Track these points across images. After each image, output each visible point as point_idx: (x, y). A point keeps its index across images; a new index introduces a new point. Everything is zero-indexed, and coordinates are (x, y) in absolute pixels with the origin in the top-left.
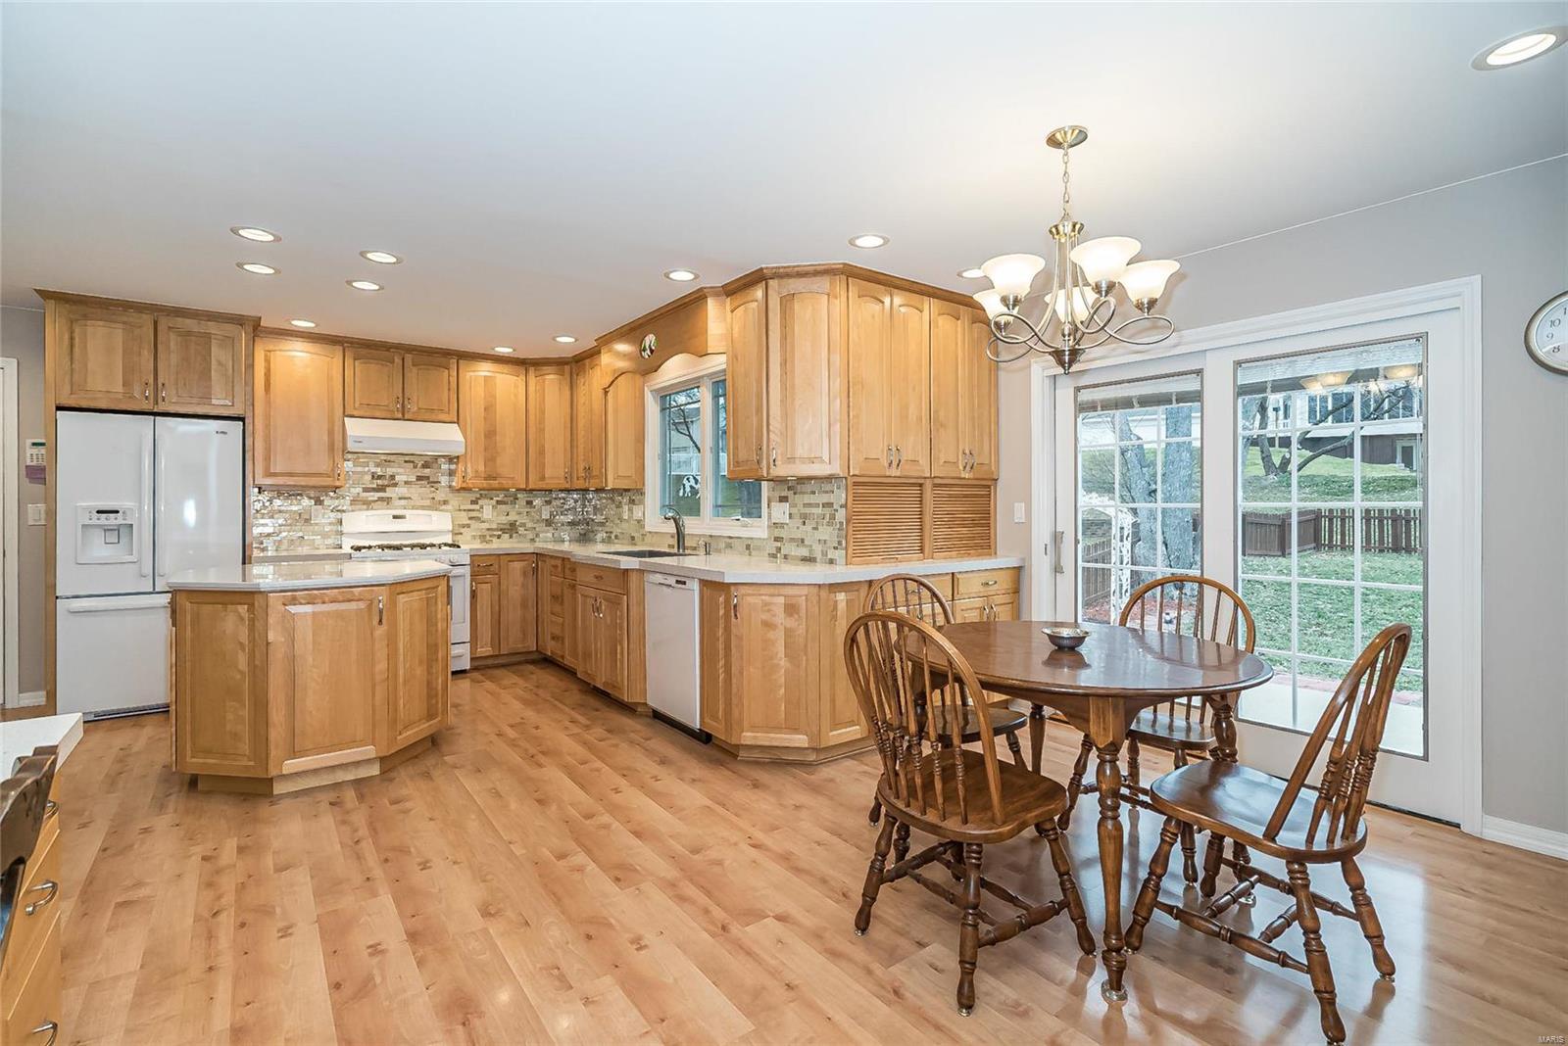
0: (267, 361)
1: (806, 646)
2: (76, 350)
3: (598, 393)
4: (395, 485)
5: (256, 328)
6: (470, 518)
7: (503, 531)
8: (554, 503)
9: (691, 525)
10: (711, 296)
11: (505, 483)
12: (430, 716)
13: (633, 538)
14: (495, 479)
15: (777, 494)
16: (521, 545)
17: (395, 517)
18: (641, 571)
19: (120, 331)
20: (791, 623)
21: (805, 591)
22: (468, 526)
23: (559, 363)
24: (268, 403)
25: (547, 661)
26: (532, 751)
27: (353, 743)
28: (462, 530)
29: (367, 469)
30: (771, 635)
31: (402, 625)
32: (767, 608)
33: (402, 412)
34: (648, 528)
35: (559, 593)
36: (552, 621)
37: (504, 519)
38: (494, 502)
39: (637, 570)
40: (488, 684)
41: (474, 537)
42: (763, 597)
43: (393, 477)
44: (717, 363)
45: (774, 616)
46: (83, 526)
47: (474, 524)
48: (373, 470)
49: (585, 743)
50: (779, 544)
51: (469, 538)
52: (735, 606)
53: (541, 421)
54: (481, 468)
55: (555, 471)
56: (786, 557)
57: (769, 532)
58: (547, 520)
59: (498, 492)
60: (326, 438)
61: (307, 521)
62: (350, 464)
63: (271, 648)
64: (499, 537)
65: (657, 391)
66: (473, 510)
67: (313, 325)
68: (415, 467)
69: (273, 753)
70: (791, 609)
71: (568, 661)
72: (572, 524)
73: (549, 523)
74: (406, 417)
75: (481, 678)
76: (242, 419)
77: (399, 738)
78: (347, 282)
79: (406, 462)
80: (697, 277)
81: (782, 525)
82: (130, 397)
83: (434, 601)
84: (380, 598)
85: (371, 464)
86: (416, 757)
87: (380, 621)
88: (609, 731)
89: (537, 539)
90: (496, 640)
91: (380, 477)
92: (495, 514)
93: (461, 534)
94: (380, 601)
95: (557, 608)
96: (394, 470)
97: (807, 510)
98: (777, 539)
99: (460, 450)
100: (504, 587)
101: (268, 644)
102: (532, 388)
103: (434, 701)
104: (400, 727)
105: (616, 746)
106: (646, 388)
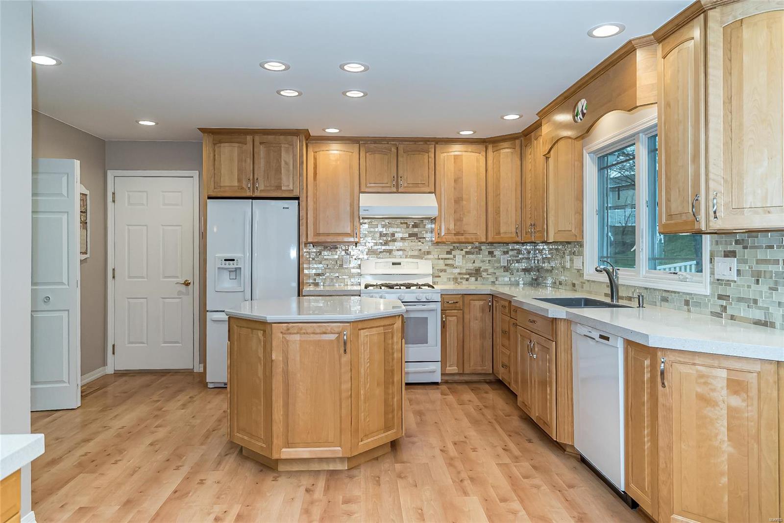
0: (315, 159)
1: (759, 430)
2: (216, 163)
3: (541, 159)
4: (394, 241)
5: (308, 138)
6: (446, 265)
7: (470, 274)
8: (511, 253)
9: (624, 276)
10: (641, 47)
11: (470, 238)
12: (387, 428)
13: (574, 285)
14: (462, 235)
15: (721, 248)
16: (484, 287)
17: (393, 264)
18: (568, 322)
19: (236, 148)
20: (736, 401)
21: (757, 367)
22: (445, 271)
23: (511, 138)
24: (315, 186)
25: (499, 384)
26: (464, 475)
27: (327, 443)
28: (440, 274)
29: (377, 230)
30: (708, 411)
31: (364, 355)
32: (702, 380)
33: (397, 188)
34: (586, 277)
35: (507, 330)
36: (502, 352)
37: (470, 266)
38: (463, 252)
39: (565, 319)
40: (451, 398)
41: (449, 279)
42: (700, 368)
43: (393, 235)
44: (650, 117)
45: (713, 390)
46: (219, 268)
47: (449, 270)
48: (381, 230)
49: (511, 477)
50: (724, 303)
51: (445, 280)
52: (662, 373)
53: (497, 187)
54: (452, 226)
55: (508, 227)
56: (732, 318)
57: (712, 289)
58: (505, 267)
59: (467, 245)
60: (348, 208)
61: (341, 266)
62: (366, 226)
63: (274, 364)
64: (467, 280)
65: (595, 152)
66: (448, 259)
67: (337, 131)
68: (408, 227)
69: (275, 441)
70: (736, 386)
71: (513, 387)
72: (526, 270)
73: (506, 269)
74: (400, 191)
75: (448, 391)
76: (297, 198)
77: (360, 443)
78: (343, 93)
79: (401, 223)
80: (622, 29)
81: (728, 283)
82: (241, 189)
83: (391, 335)
84: (345, 333)
85: (380, 226)
86: (377, 459)
87: (345, 350)
88: (535, 467)
89: (497, 283)
90: (461, 362)
91: (386, 235)
92: (464, 262)
93: (440, 277)
94: (344, 335)
95: (506, 342)
96: (395, 230)
97: (762, 268)
98: (720, 297)
99: (434, 213)
100: (466, 320)
101: (272, 361)
102: (490, 162)
103: (390, 416)
104: (361, 435)
105: (538, 487)
106: (584, 151)
